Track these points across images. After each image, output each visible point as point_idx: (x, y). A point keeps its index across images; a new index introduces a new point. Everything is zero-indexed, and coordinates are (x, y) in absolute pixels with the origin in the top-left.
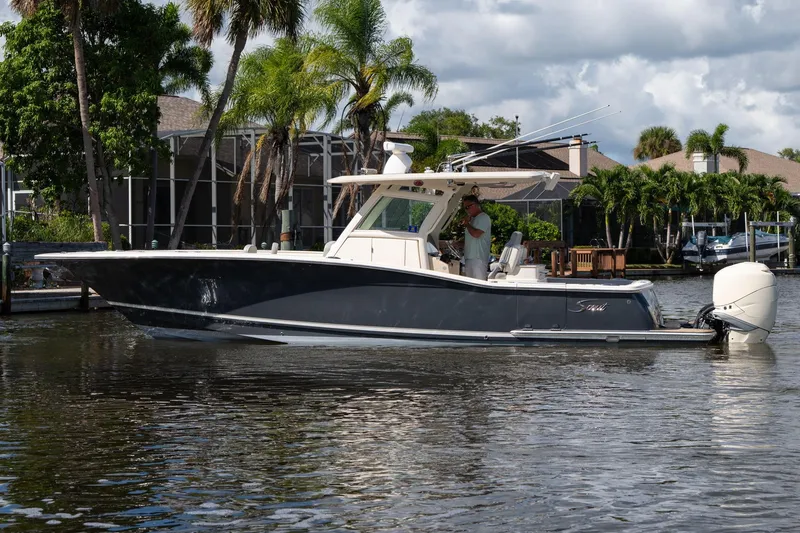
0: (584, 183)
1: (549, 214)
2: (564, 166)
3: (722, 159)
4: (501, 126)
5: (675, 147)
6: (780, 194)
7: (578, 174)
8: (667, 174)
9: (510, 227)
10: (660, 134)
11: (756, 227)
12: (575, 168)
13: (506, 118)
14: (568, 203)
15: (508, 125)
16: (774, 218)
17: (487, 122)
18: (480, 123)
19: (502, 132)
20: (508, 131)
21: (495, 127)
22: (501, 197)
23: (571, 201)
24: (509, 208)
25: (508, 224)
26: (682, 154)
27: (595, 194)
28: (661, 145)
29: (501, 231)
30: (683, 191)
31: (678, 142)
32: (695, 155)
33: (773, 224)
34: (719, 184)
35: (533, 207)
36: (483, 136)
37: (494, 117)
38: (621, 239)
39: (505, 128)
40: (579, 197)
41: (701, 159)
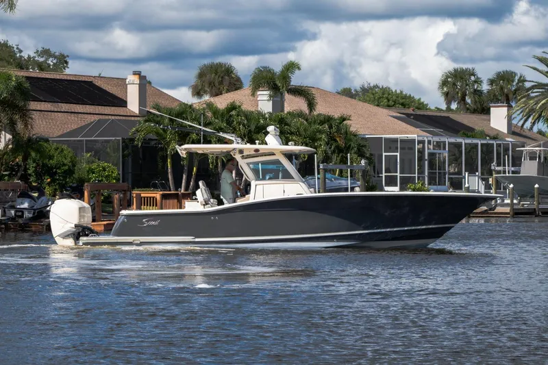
0: (146, 121)
1: (108, 153)
2: (122, 103)
3: (288, 97)
4: (47, 59)
5: (236, 85)
6: (349, 136)
7: (138, 113)
8: (233, 113)
9: (67, 168)
10: (219, 70)
11: (326, 170)
12: (133, 106)
13: (53, 50)
14: (128, 143)
15: (55, 57)
16: (344, 161)
17: (32, 55)
18: (25, 55)
19: (49, 65)
20: (54, 64)
21: (41, 60)
22: (55, 135)
23: (132, 140)
24: (65, 147)
25: (64, 165)
26: (245, 92)
27: (158, 134)
28: (221, 83)
29: (56, 173)
30: (250, 131)
31: (238, 80)
32: (259, 93)
33: (343, 167)
34: (286, 124)
35: (90, 146)
36: (28, 69)
37: (40, 49)
38: (184, 181)
39: (51, 62)
40: (140, 136)
41: (266, 98)
